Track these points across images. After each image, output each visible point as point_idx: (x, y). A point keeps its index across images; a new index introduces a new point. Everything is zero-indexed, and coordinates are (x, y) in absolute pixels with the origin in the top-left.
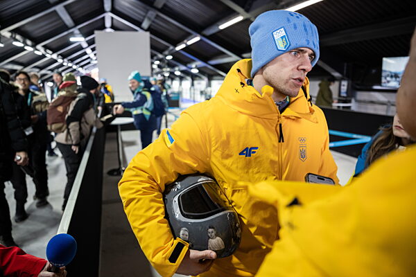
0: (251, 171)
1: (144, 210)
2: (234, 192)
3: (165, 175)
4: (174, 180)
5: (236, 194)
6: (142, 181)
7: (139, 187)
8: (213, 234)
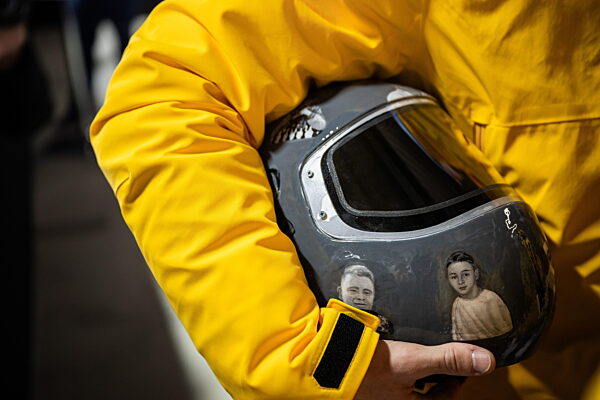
0: (578, 54)
1: (202, 203)
2: (513, 135)
3: (265, 81)
4: (296, 100)
5: (522, 142)
6: (183, 104)
7: (179, 124)
8: (469, 281)
